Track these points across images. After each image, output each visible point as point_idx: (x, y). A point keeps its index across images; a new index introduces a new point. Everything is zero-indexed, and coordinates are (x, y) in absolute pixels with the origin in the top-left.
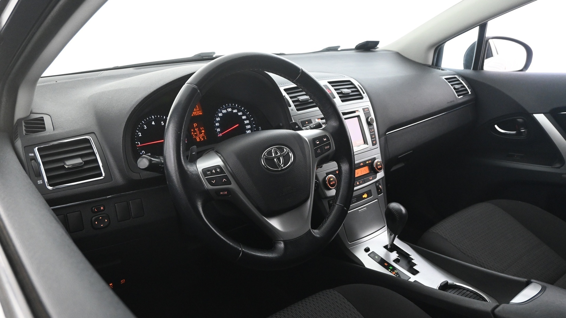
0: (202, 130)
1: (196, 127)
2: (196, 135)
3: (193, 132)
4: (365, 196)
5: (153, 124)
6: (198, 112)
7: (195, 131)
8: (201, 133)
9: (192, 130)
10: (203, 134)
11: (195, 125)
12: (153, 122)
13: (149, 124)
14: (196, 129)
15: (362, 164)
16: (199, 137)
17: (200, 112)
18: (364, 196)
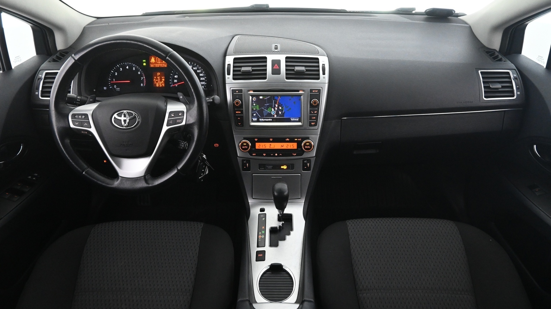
0: (162, 79)
1: (159, 76)
2: (157, 82)
3: (155, 79)
4: (285, 167)
5: (127, 68)
6: (163, 64)
7: (157, 79)
8: (161, 81)
9: (155, 77)
10: (163, 82)
11: (159, 74)
12: (128, 67)
13: (124, 67)
14: (158, 77)
15: (288, 139)
16: (159, 84)
17: (165, 65)
18: (282, 167)
